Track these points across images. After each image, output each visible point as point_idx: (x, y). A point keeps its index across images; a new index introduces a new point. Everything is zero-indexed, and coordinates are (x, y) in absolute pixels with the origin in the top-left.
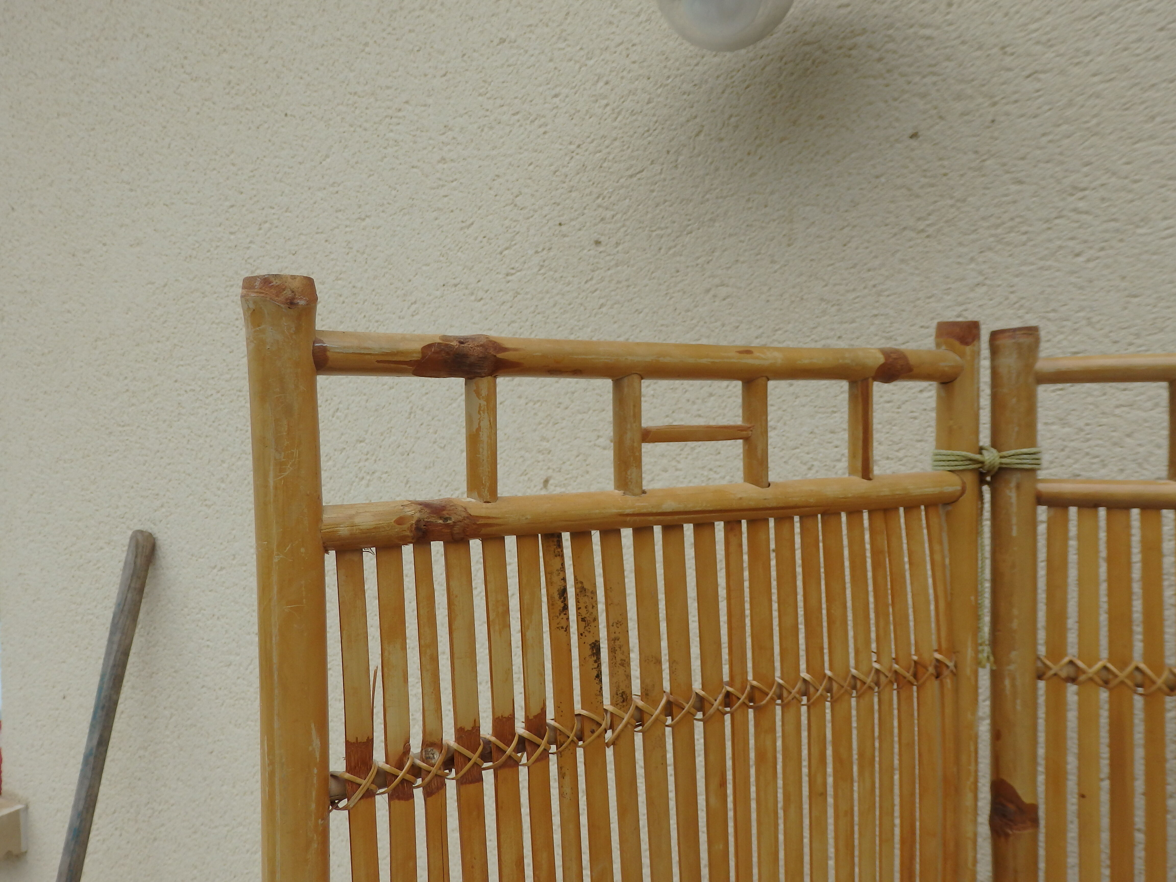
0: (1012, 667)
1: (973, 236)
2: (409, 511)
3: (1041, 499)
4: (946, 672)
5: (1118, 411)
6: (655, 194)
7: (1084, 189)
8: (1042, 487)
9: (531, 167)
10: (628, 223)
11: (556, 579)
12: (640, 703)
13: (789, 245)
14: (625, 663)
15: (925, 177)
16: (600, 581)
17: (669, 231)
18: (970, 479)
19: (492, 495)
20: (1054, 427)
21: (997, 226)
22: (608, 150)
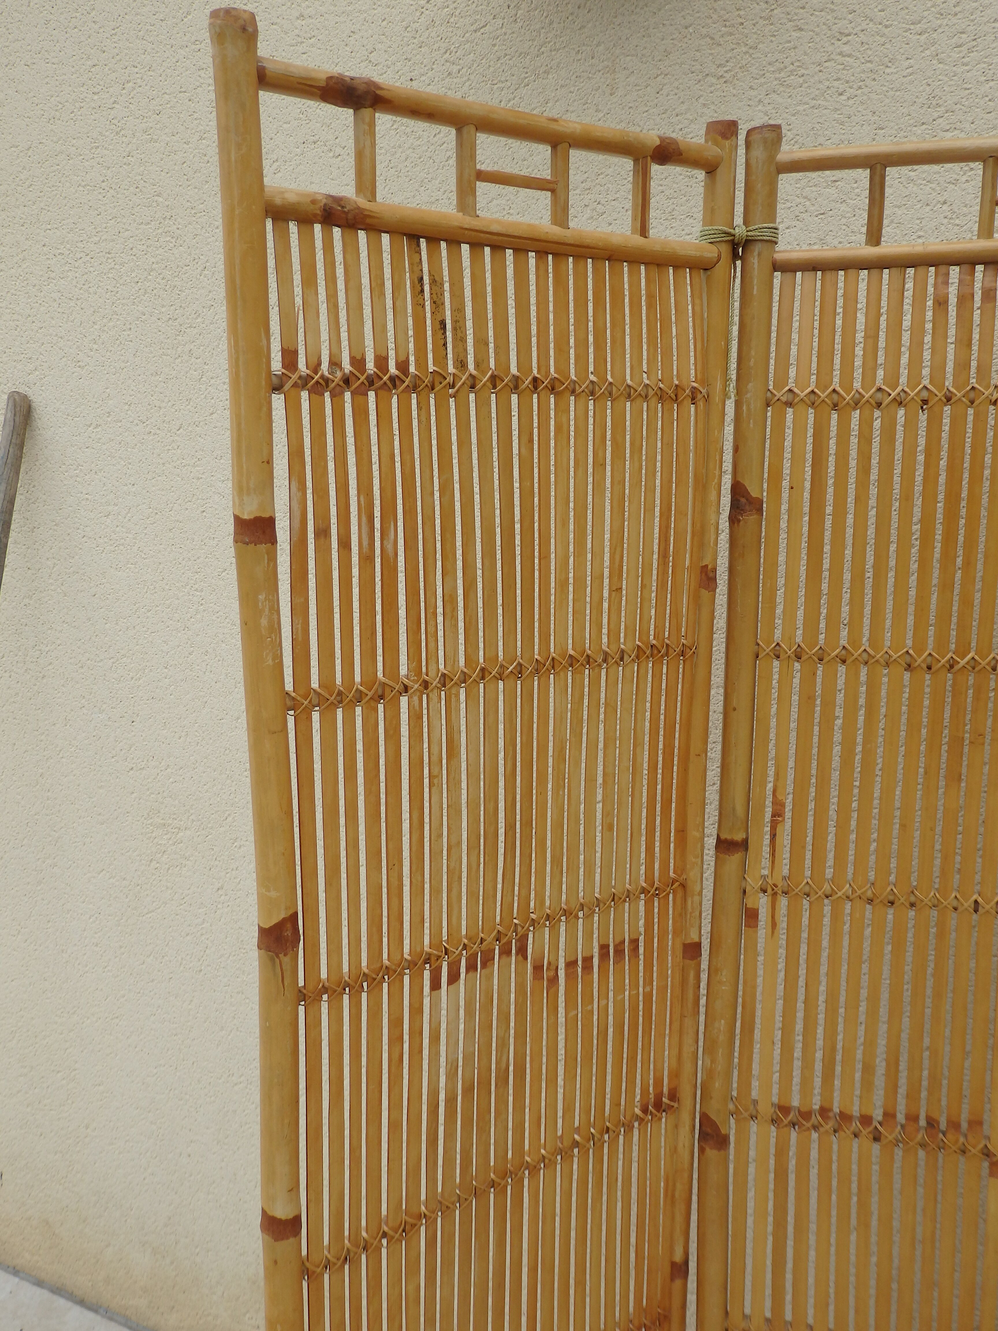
0: (748, 395)
1: (761, 80)
2: (319, 197)
3: (777, 267)
4: (699, 396)
6: (496, 48)
7: (849, 35)
8: (777, 256)
9: (385, 23)
10: (472, 77)
11: (416, 269)
12: (474, 372)
13: (611, 95)
14: (463, 340)
15: (725, 26)
17: (509, 84)
18: (725, 250)
19: (373, 197)
21: (780, 70)
22: (455, 5)
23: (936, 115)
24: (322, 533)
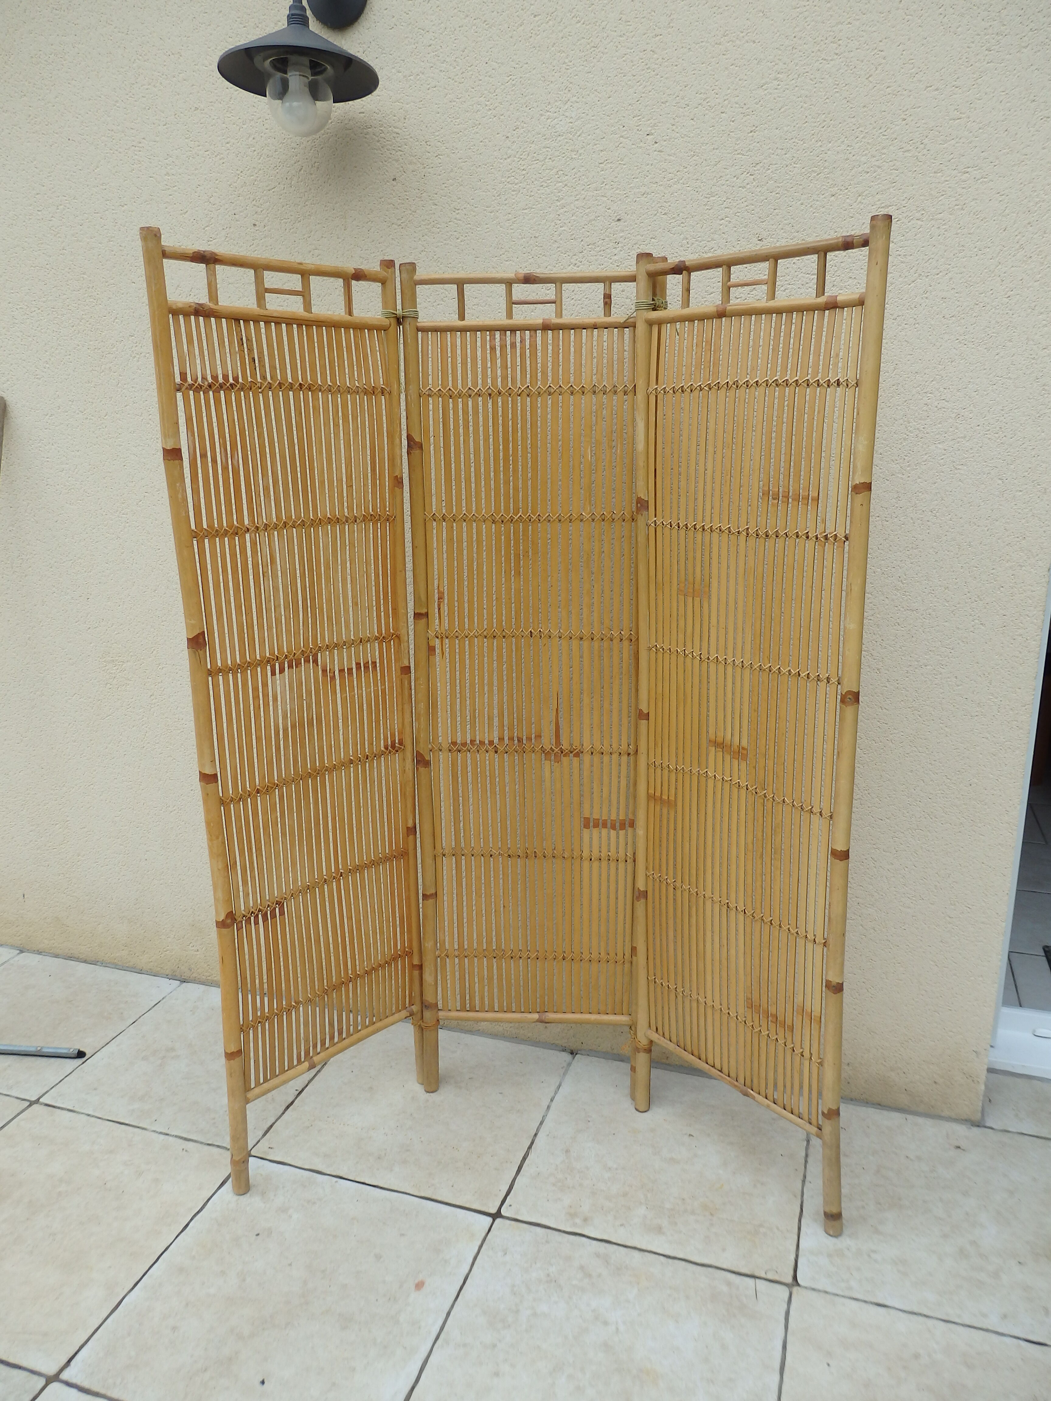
0: (410, 391)
1: (420, 229)
2: (192, 304)
3: (418, 329)
4: (386, 392)
5: (473, 307)
6: (281, 200)
8: (419, 324)
9: (217, 182)
10: (269, 215)
11: (240, 334)
12: (271, 382)
14: (264, 366)
16: (253, 335)
17: (289, 220)
18: (393, 321)
19: (217, 303)
20: (452, 315)
22: (257, 175)
23: (501, 253)
24: (204, 456)
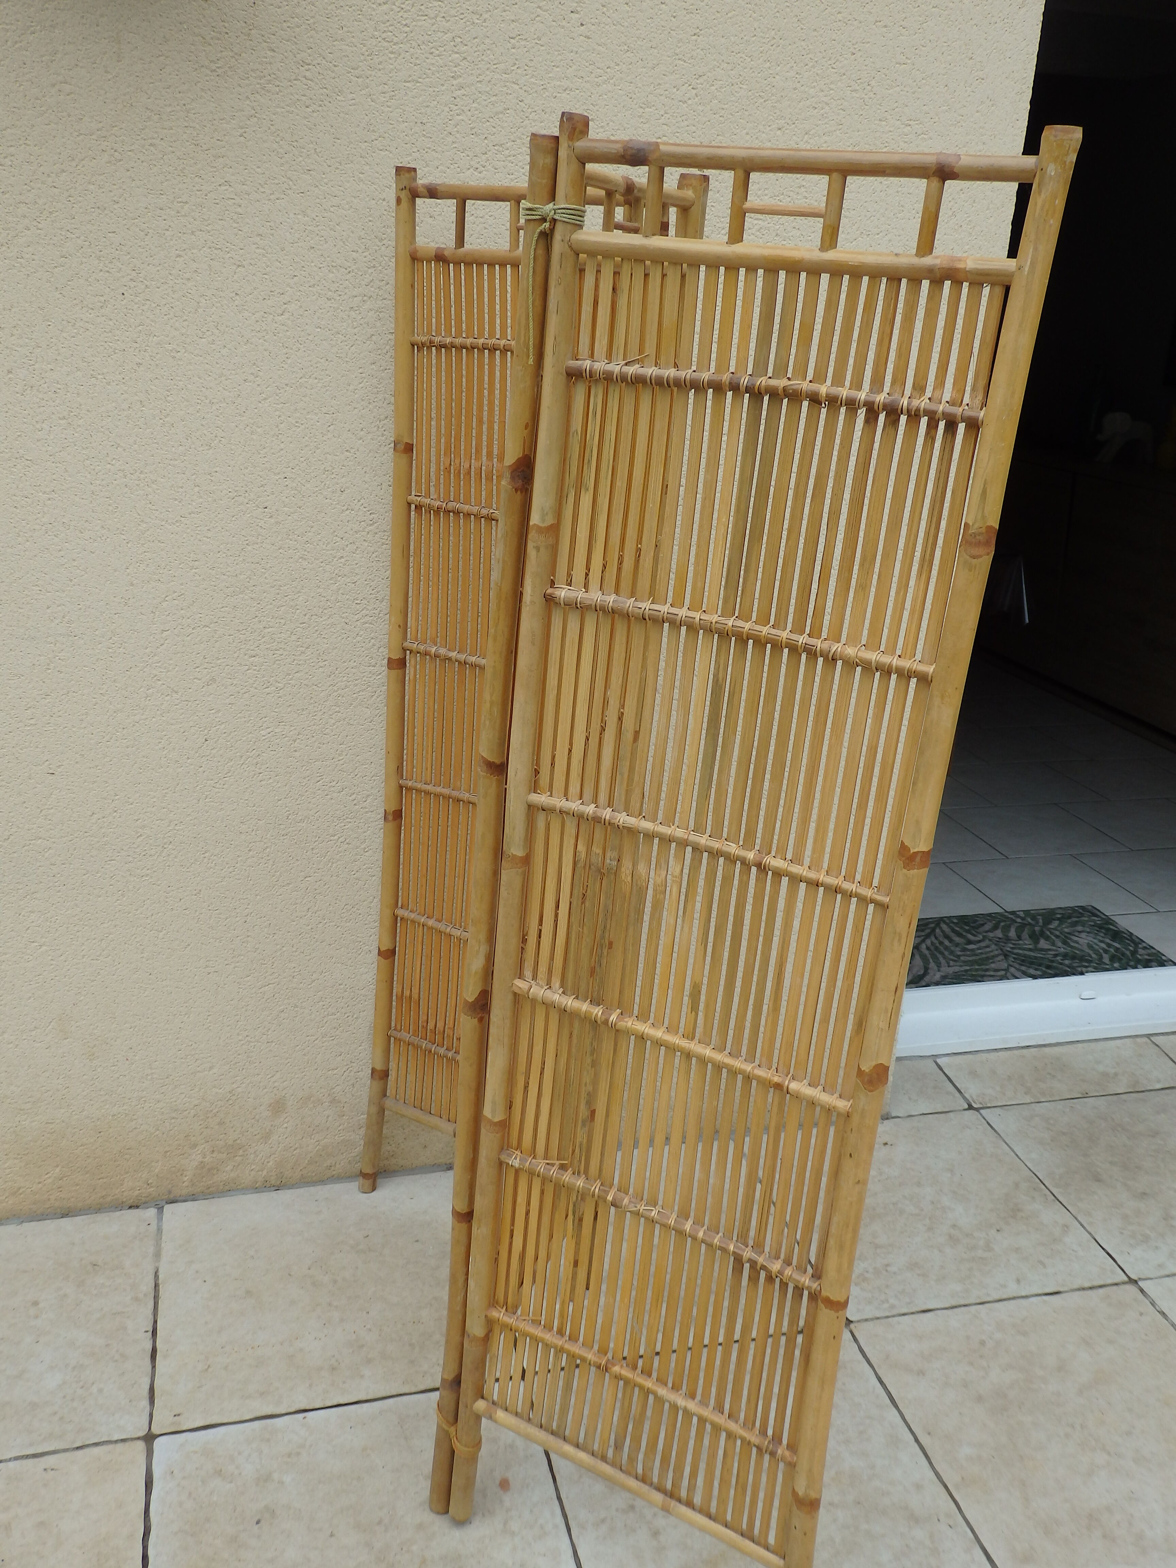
7: (309, 64)
13: (118, 61)
15: (214, 31)
21: (261, 78)
